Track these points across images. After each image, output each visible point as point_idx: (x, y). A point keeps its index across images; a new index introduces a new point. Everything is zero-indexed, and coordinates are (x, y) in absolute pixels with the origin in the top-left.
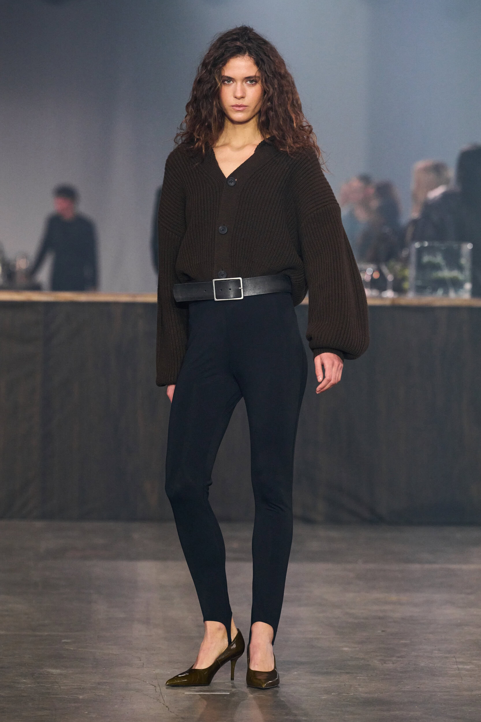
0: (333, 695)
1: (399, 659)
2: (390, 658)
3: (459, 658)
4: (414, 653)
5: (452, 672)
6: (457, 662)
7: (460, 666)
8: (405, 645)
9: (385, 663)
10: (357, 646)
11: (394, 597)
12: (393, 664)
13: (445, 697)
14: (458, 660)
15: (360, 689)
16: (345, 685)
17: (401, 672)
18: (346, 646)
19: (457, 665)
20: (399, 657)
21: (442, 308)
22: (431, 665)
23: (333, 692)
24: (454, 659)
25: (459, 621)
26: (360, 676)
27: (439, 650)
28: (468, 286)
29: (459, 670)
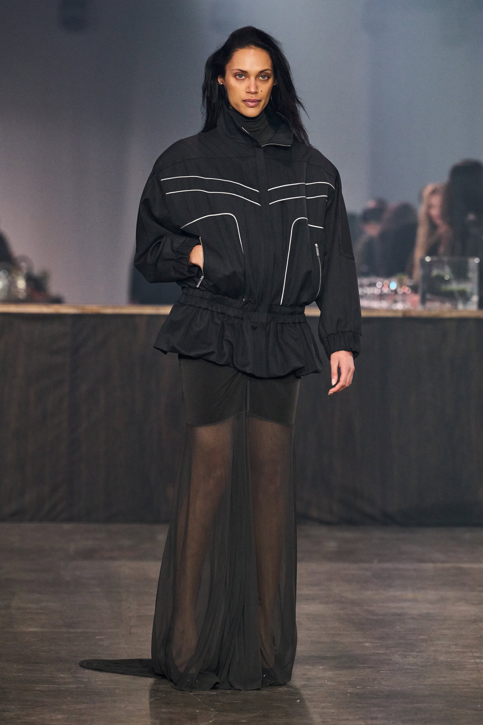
0: (358, 688)
1: (419, 654)
2: (411, 653)
3: (476, 652)
4: (433, 648)
5: (470, 666)
6: (474, 656)
7: (478, 661)
8: (424, 640)
9: (406, 657)
10: (377, 641)
11: (410, 595)
12: (414, 658)
13: (466, 690)
14: (475, 654)
15: (384, 683)
16: (368, 678)
17: (422, 666)
18: (367, 642)
19: (474, 659)
20: (418, 652)
21: (451, 319)
22: (449, 659)
23: (358, 685)
24: (471, 654)
25: (474, 618)
26: (383, 670)
27: (456, 645)
28: (475, 299)
29: (476, 664)
